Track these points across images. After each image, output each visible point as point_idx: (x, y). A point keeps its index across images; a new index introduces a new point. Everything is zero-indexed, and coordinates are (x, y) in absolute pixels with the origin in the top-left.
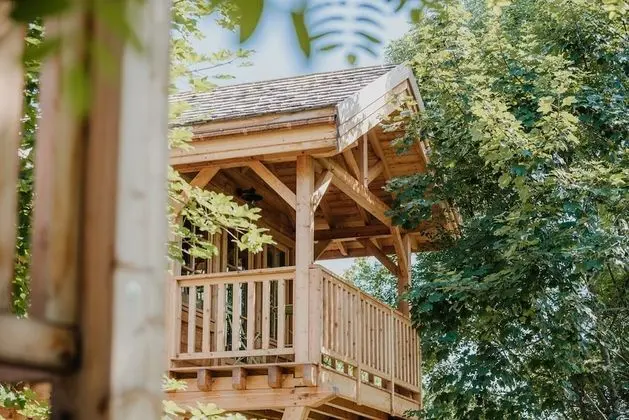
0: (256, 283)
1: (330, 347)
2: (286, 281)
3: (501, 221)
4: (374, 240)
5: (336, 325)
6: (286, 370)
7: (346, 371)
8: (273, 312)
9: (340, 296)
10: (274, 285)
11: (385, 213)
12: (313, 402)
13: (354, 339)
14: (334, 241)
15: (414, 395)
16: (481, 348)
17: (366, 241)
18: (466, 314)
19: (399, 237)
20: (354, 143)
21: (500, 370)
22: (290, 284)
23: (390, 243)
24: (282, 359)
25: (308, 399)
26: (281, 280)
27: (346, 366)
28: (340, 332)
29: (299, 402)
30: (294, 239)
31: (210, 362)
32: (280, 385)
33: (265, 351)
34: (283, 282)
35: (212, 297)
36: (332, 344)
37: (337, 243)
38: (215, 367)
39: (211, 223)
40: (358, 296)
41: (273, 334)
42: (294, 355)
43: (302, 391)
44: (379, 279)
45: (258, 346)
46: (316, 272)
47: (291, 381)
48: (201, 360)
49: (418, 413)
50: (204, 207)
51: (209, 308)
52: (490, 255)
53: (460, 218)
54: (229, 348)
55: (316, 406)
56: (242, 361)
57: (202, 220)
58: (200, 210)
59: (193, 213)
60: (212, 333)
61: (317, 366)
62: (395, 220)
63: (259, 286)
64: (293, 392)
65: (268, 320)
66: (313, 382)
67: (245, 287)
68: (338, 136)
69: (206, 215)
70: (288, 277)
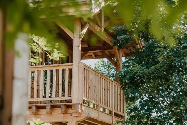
0: (57, 70)
1: (87, 97)
2: (69, 69)
3: (157, 46)
4: (106, 52)
5: (89, 87)
6: (69, 106)
7: (94, 107)
8: (63, 82)
9: (91, 76)
10: (64, 71)
11: (110, 41)
12: (79, 119)
13: (97, 94)
14: (90, 52)
15: (122, 117)
16: (149, 97)
17: (103, 52)
18: (143, 83)
19: (117, 50)
20: (98, 12)
21: (156, 106)
22: (70, 70)
23: (113, 53)
24: (67, 101)
25: (77, 118)
26: (67, 69)
27: (94, 105)
28: (91, 90)
29: (74, 119)
30: (73, 51)
31: (37, 102)
32: (66, 112)
33: (60, 98)
34: (68, 69)
35: (38, 75)
36: (88, 96)
37: (91, 53)
38: (39, 105)
39: (39, 49)
40: (99, 76)
41: (63, 90)
42: (72, 100)
43: (75, 115)
44: (109, 67)
45: (57, 96)
46: (81, 66)
47: (70, 111)
48: (33, 101)
49: (122, 122)
50: (36, 43)
51: (37, 80)
52: (153, 59)
53: (143, 43)
54: (45, 96)
55: (81, 121)
56: (50, 102)
57: (35, 47)
58: (35, 44)
59: (32, 45)
60: (38, 90)
61: (81, 104)
62: (115, 44)
63: (58, 71)
64: (71, 115)
65: (61, 85)
66: (80, 111)
67: (52, 71)
68: (91, 10)
69: (37, 46)
70: (70, 67)
